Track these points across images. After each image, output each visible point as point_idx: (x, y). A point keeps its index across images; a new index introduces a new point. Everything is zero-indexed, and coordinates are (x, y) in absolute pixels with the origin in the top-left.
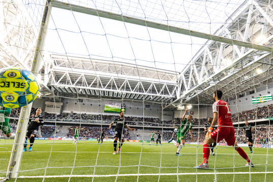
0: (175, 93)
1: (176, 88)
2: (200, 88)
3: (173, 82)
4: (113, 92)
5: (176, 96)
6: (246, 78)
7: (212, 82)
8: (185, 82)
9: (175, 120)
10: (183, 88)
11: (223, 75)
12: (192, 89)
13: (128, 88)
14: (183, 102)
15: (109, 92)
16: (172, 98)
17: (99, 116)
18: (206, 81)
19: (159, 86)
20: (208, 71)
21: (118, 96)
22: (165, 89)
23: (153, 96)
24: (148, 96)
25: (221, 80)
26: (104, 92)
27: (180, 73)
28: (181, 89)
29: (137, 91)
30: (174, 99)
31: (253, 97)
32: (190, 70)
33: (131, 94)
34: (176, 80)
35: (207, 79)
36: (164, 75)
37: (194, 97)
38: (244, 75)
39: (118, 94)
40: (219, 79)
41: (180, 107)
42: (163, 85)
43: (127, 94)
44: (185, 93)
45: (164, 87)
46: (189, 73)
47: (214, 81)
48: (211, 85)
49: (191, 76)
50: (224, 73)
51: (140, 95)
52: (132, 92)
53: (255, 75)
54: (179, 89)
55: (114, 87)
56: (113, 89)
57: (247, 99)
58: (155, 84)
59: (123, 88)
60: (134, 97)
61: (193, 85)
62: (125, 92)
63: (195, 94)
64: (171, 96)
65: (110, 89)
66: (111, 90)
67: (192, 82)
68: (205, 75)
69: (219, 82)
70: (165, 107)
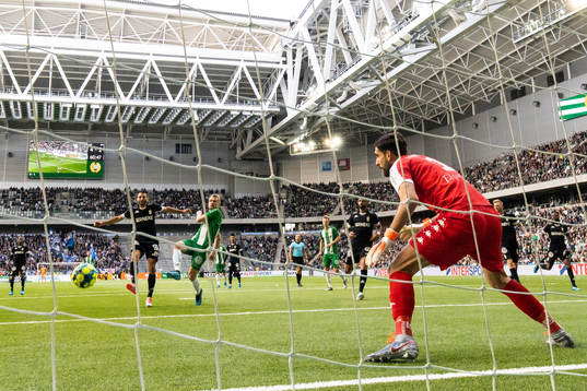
0: (280, 97)
1: (280, 76)
2: (367, 72)
3: (269, 56)
4: (57, 106)
5: (283, 109)
6: (533, 27)
7: (411, 48)
8: (312, 56)
9: (283, 195)
10: (306, 78)
11: (447, 23)
12: (340, 80)
13: (108, 89)
14: (309, 126)
15: (40, 105)
16: (271, 114)
17: (11, 194)
18: (387, 46)
19: (221, 75)
20: (395, 11)
21: (76, 119)
22: (244, 83)
23: (199, 111)
24: (184, 111)
25: (443, 40)
26: (24, 104)
27: (292, 24)
28: (301, 79)
29: (144, 97)
30: (276, 118)
31: (561, 96)
32: (328, 10)
33: (122, 108)
34: (280, 50)
35: (391, 38)
36: (237, 34)
37: (349, 108)
38: (525, 17)
39: (73, 110)
40: (433, 38)
41: (301, 146)
42: (235, 67)
43: (106, 108)
44: (315, 93)
45: (237, 75)
46: (326, 23)
47: (418, 43)
48: (409, 60)
49: (332, 31)
50: (452, 13)
51: (153, 109)
52: (125, 101)
53: (562, 16)
54: (294, 81)
55: (58, 86)
56: (55, 93)
57: (538, 104)
58: (204, 65)
59: (91, 86)
60: (133, 117)
61: (341, 65)
62: (98, 101)
63: (350, 95)
64: (264, 108)
65: (44, 92)
66: (49, 98)
67: (338, 53)
68: (382, 23)
69: (434, 46)
70: (247, 149)
